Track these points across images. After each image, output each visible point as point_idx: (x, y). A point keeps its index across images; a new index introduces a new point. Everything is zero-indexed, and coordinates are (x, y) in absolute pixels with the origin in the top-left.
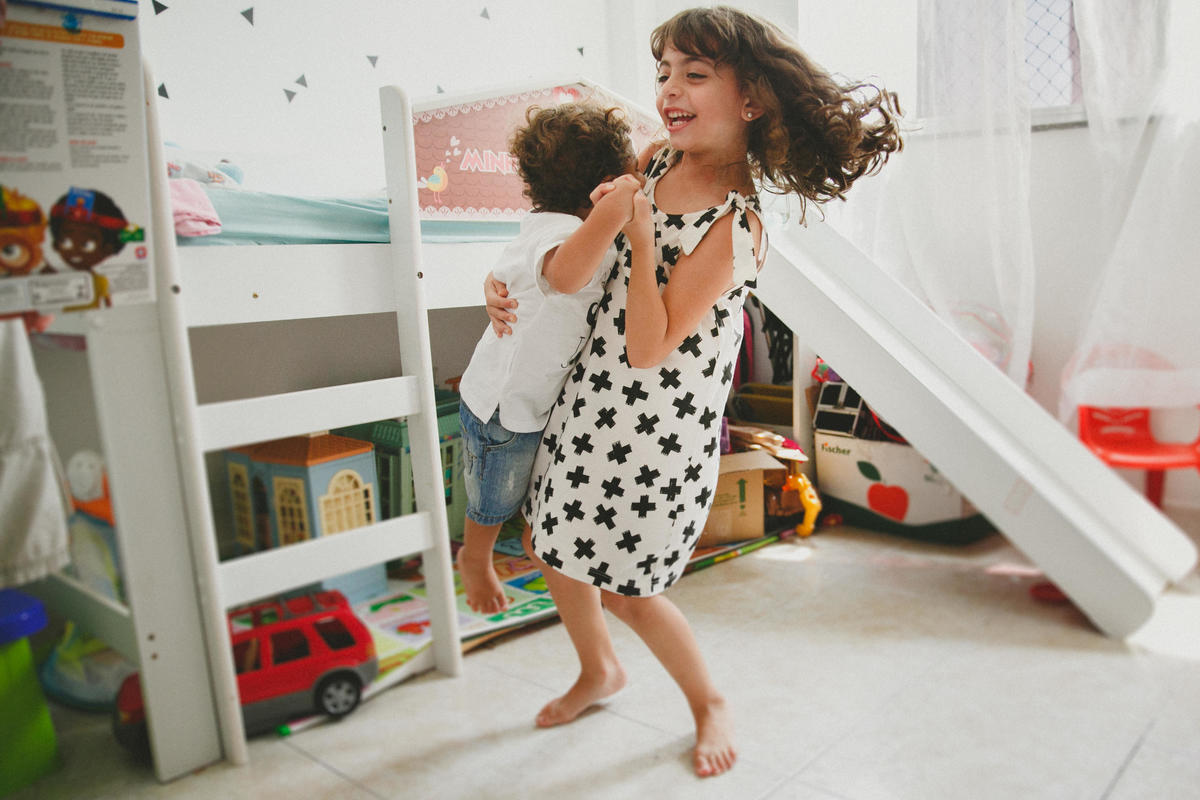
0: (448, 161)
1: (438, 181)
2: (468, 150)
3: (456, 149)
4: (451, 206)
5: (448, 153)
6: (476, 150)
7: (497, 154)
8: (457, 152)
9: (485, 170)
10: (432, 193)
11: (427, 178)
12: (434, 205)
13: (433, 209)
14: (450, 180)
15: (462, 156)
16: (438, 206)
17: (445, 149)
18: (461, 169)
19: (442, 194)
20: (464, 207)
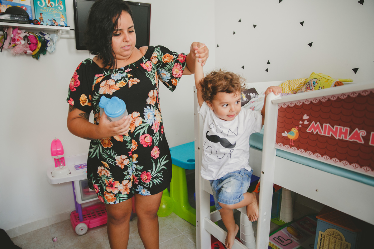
0: (300, 126)
1: (293, 134)
2: (313, 122)
3: (306, 121)
4: (298, 148)
5: (301, 122)
6: (318, 123)
7: (333, 127)
8: (306, 123)
9: (323, 134)
10: (289, 139)
11: (288, 133)
12: (289, 145)
13: (289, 147)
14: (299, 135)
15: (309, 125)
16: (291, 146)
17: (299, 120)
18: (307, 131)
19: (294, 141)
20: (306, 150)
